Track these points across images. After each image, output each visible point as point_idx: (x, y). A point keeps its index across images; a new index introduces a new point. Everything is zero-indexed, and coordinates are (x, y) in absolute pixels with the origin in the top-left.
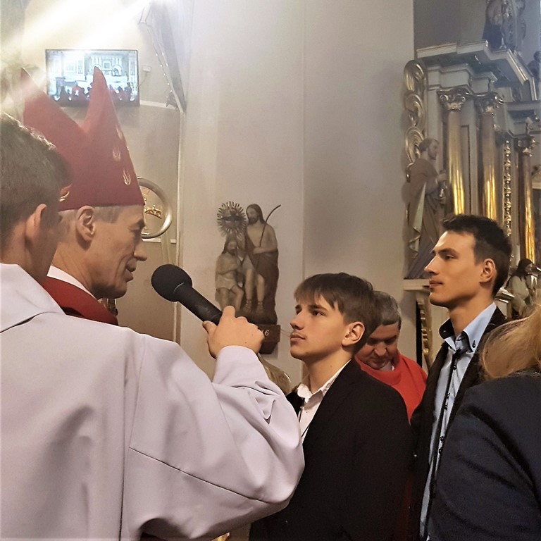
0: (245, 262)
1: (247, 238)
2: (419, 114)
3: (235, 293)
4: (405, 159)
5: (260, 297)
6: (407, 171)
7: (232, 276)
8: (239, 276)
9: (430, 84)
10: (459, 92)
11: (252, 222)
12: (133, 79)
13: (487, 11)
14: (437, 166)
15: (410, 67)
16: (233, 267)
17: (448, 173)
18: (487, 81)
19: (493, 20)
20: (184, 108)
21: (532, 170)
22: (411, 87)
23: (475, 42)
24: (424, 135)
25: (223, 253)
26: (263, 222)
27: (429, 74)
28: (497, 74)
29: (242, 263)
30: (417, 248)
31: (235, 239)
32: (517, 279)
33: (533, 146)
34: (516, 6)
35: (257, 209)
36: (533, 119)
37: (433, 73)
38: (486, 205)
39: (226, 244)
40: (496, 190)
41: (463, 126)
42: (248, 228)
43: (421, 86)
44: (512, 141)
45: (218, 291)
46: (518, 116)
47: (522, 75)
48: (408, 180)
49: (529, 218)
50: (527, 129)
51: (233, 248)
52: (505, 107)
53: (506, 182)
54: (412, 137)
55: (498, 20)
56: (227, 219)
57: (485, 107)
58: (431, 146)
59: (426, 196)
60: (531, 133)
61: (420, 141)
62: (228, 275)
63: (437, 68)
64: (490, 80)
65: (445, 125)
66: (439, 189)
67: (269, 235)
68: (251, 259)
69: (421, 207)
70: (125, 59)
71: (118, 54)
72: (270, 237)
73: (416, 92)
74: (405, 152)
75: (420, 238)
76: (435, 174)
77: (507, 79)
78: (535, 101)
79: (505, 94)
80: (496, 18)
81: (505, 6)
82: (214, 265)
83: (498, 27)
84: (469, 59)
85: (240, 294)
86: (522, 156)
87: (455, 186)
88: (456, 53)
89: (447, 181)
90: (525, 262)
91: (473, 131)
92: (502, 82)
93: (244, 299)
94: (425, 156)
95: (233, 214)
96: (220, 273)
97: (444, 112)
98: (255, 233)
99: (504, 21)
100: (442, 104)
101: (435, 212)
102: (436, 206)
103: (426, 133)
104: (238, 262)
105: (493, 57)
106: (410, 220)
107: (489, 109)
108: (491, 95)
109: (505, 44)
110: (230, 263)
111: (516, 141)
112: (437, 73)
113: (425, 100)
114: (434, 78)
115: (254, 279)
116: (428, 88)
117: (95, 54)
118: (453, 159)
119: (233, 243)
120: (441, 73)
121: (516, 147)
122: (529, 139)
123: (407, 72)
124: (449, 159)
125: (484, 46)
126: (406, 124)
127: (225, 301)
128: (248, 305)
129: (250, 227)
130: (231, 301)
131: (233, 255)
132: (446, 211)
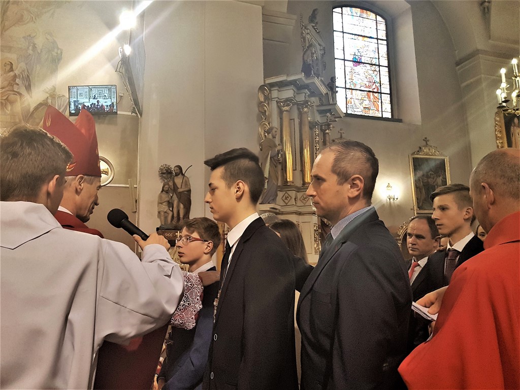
0: (173, 196)
1: (174, 184)
2: (267, 114)
3: (168, 214)
4: (259, 138)
5: (181, 216)
6: (260, 145)
7: (167, 204)
8: (170, 204)
9: (273, 97)
10: (289, 101)
11: (177, 175)
12: (114, 100)
13: (303, 56)
14: (277, 141)
15: (262, 88)
16: (167, 199)
17: (283, 145)
18: (304, 94)
20: (141, 115)
22: (262, 99)
23: (297, 74)
24: (269, 125)
25: (162, 192)
26: (183, 175)
27: (272, 92)
28: (309, 90)
29: (172, 197)
30: (266, 187)
31: (168, 184)
33: (331, 128)
34: (320, 53)
35: (180, 168)
36: (331, 114)
37: (274, 91)
38: (305, 162)
39: (163, 187)
40: (310, 154)
41: (291, 119)
43: (268, 98)
44: (319, 126)
45: (159, 212)
46: (321, 112)
48: (261, 150)
50: (327, 120)
51: (167, 189)
52: (315, 107)
54: (263, 126)
55: (309, 61)
56: (164, 173)
57: (303, 109)
58: (274, 131)
59: (271, 158)
60: (330, 121)
61: (267, 128)
62: (164, 204)
63: (277, 88)
64: (305, 94)
65: (281, 119)
66: (278, 154)
67: (186, 182)
68: (176, 195)
69: (268, 165)
70: (110, 90)
71: (106, 88)
72: (186, 183)
73: (265, 102)
74: (259, 135)
76: (275, 146)
77: (314, 92)
78: (332, 104)
79: (315, 100)
80: (308, 60)
81: (314, 54)
82: (157, 199)
83: (310, 64)
84: (293, 83)
85: (171, 214)
86: (325, 134)
87: (287, 152)
88: (286, 80)
89: (282, 150)
91: (297, 121)
92: (312, 94)
93: (173, 216)
94: (270, 136)
95: (167, 171)
96: (160, 203)
97: (281, 112)
98: (178, 181)
99: (313, 61)
100: (279, 107)
101: (276, 167)
102: (277, 163)
104: (170, 197)
105: (307, 81)
107: (305, 109)
108: (306, 102)
109: (314, 74)
110: (165, 197)
111: (321, 126)
112: (277, 91)
113: (270, 106)
114: (275, 94)
115: (178, 206)
116: (272, 99)
117: (94, 87)
118: (286, 138)
119: (167, 186)
120: (279, 91)
121: (321, 130)
122: (329, 125)
123: (260, 91)
124: (283, 138)
125: (302, 76)
126: (259, 119)
127: (163, 218)
128: (175, 220)
129: (175, 178)
130: (166, 218)
131: (167, 193)
132: (282, 166)
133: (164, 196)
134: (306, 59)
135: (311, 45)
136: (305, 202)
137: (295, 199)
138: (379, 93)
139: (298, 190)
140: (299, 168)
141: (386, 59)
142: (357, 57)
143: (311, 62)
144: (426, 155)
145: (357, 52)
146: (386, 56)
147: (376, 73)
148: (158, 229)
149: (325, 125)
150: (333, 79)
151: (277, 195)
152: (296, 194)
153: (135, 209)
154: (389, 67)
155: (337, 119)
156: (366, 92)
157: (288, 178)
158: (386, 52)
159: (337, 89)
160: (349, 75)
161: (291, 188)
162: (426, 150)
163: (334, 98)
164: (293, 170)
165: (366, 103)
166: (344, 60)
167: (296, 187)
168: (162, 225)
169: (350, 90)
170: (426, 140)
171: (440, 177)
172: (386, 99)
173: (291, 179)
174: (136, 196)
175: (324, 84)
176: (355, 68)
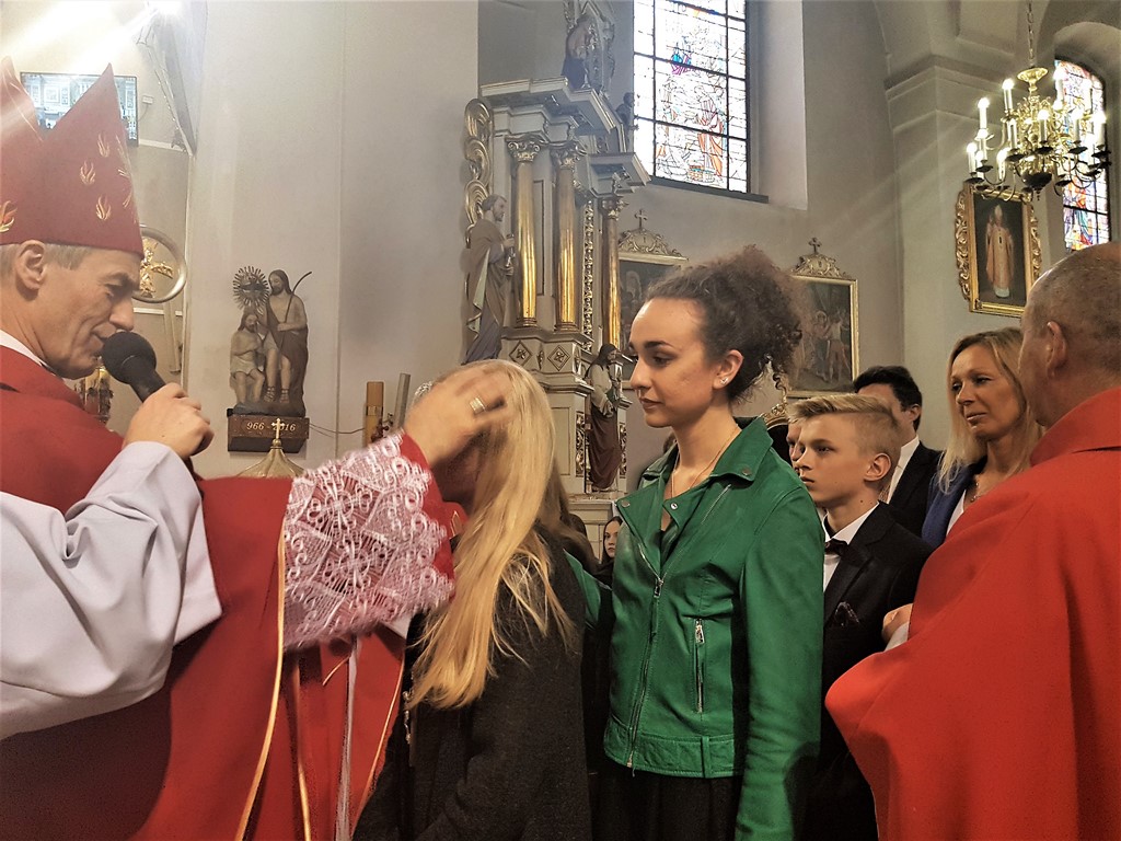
0: (267, 341)
1: (269, 311)
2: (483, 165)
3: (254, 379)
4: (465, 220)
5: (285, 384)
6: (467, 234)
7: (251, 357)
8: (259, 357)
9: (496, 129)
10: (533, 140)
11: (276, 292)
12: (131, 112)
13: (567, 41)
14: (504, 228)
15: (473, 107)
16: (252, 346)
17: (516, 238)
18: (566, 126)
19: (574, 51)
20: (194, 150)
21: (619, 237)
22: (473, 131)
23: (552, 79)
25: (241, 328)
26: (290, 293)
27: (496, 116)
28: (577, 118)
29: (263, 342)
30: (477, 329)
31: (255, 312)
32: (597, 368)
33: (621, 207)
34: (603, 36)
35: (283, 276)
36: (621, 175)
37: (501, 115)
38: (562, 280)
39: (244, 319)
40: (574, 260)
41: (535, 182)
42: (271, 299)
43: (485, 131)
44: (596, 201)
45: (234, 375)
46: (601, 170)
47: (609, 121)
48: (468, 246)
49: (614, 296)
50: (614, 188)
51: (253, 323)
52: (588, 160)
53: (587, 250)
54: (473, 191)
55: (580, 53)
56: (245, 287)
57: (563, 159)
58: (497, 205)
59: (489, 264)
60: (618, 192)
61: (483, 198)
62: (246, 356)
63: (507, 109)
64: (569, 126)
65: (515, 179)
66: (505, 257)
68: (274, 338)
69: (483, 279)
72: (298, 311)
73: (479, 138)
74: (465, 212)
75: (481, 317)
76: (501, 239)
77: (589, 125)
78: (624, 154)
79: (588, 143)
80: (578, 51)
81: (590, 37)
82: (229, 344)
83: (580, 61)
84: (544, 100)
85: (260, 379)
86: (606, 219)
87: (525, 255)
88: (528, 91)
89: (515, 248)
90: (607, 348)
91: (548, 187)
92: (585, 128)
93: (265, 385)
94: (490, 216)
95: (253, 282)
96: (237, 354)
97: (514, 165)
98: (279, 306)
99: (587, 54)
100: (510, 153)
101: (500, 285)
102: (501, 278)
103: (490, 188)
104: (259, 342)
105: (574, 98)
106: (469, 293)
107: (568, 161)
108: (570, 145)
109: (590, 83)
110: (248, 342)
111: (600, 201)
112: (506, 115)
113: (490, 148)
114: (502, 121)
115: (278, 363)
116: (494, 133)
117: (84, 80)
118: (524, 221)
120: (512, 116)
121: (600, 208)
122: (616, 199)
123: (469, 113)
124: (517, 221)
125: (563, 84)
126: (466, 177)
127: (242, 388)
128: (271, 393)
129: (272, 299)
130: (249, 388)
131: (252, 331)
132: (513, 283)
133: (246, 338)
134: (572, 47)
135: (584, 18)
136: (560, 364)
137: (539, 357)
138: (723, 136)
139: (546, 337)
140: (549, 289)
141: (743, 62)
142: (681, 54)
143: (584, 56)
144: (814, 275)
145: (681, 41)
146: (743, 56)
147: (719, 92)
148: (230, 412)
149: (608, 200)
150: (629, 99)
151: (499, 348)
152: (541, 346)
153: (177, 365)
154: (746, 80)
155: (633, 188)
156: (696, 134)
157: (525, 311)
158: (743, 48)
159: (636, 122)
160: (662, 91)
161: (533, 333)
162: (814, 265)
163: (629, 141)
164: (537, 295)
165: (696, 156)
166: (654, 58)
167: (543, 332)
168: (239, 403)
169: (664, 127)
170: (815, 244)
171: (837, 322)
172: (738, 149)
173: (532, 315)
174: (179, 333)
175: (610, 107)
176: (676, 78)
